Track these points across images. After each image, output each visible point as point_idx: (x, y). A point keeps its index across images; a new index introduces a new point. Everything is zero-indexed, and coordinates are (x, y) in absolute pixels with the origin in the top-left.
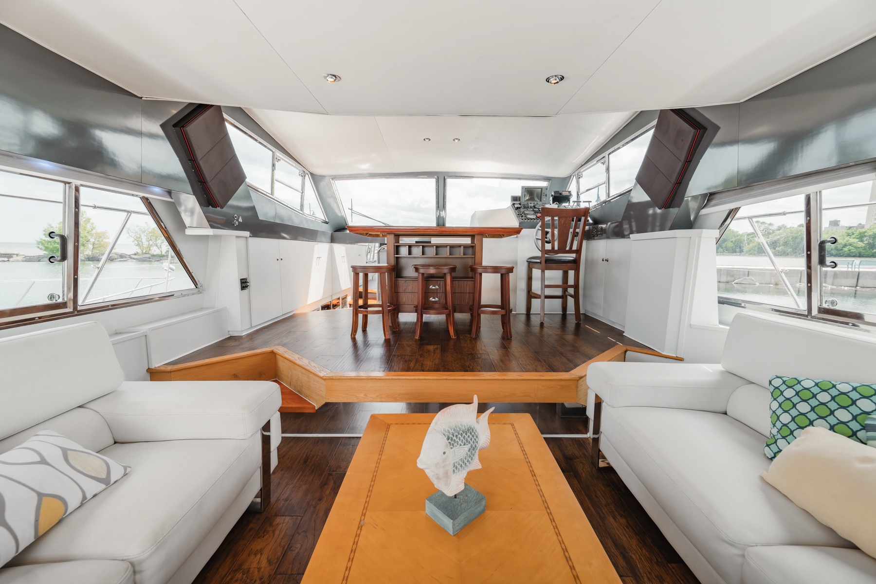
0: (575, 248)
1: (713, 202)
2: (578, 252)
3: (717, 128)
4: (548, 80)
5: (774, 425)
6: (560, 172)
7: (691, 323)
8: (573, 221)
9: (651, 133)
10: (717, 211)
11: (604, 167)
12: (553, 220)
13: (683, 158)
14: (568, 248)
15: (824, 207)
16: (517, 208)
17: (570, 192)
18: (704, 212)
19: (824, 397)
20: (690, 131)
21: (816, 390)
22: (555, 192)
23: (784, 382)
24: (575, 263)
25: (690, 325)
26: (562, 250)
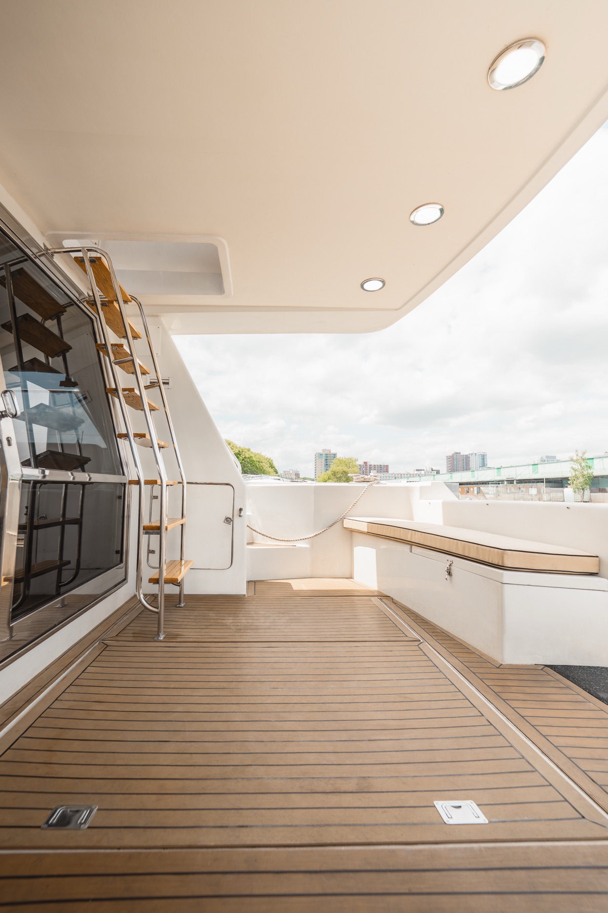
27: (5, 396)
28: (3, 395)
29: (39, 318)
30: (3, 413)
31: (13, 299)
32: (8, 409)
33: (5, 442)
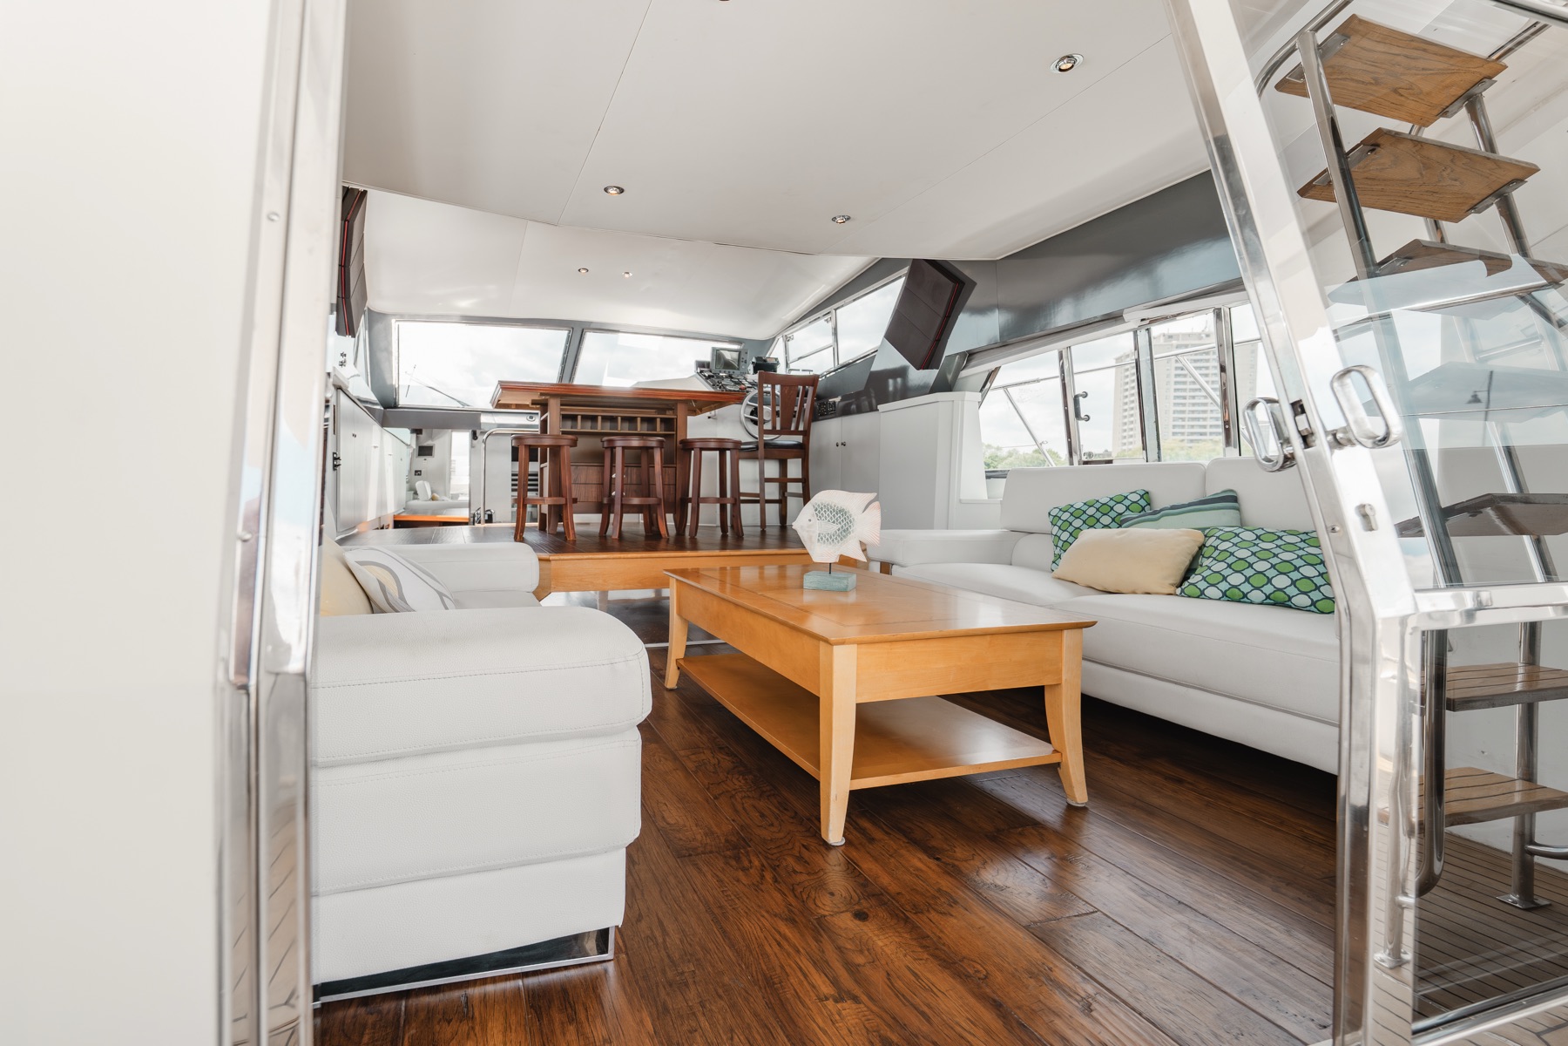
0: (801, 428)
1: (973, 363)
2: (806, 433)
3: (974, 284)
4: (834, 219)
5: (1057, 546)
6: (758, 332)
7: (961, 498)
8: (798, 396)
9: (901, 282)
10: (976, 372)
11: (830, 325)
12: (773, 388)
13: (942, 312)
14: (793, 428)
15: (1075, 371)
16: (709, 377)
17: (776, 359)
18: (963, 373)
19: (1091, 511)
20: (949, 285)
21: (1085, 508)
22: (757, 358)
23: (1060, 510)
24: (802, 451)
25: (960, 500)
26: (785, 430)
27: (1342, 386)
28: (1336, 385)
29: (1403, 127)
30: (1339, 436)
31: (1329, 111)
32: (1356, 422)
33: (1353, 521)
